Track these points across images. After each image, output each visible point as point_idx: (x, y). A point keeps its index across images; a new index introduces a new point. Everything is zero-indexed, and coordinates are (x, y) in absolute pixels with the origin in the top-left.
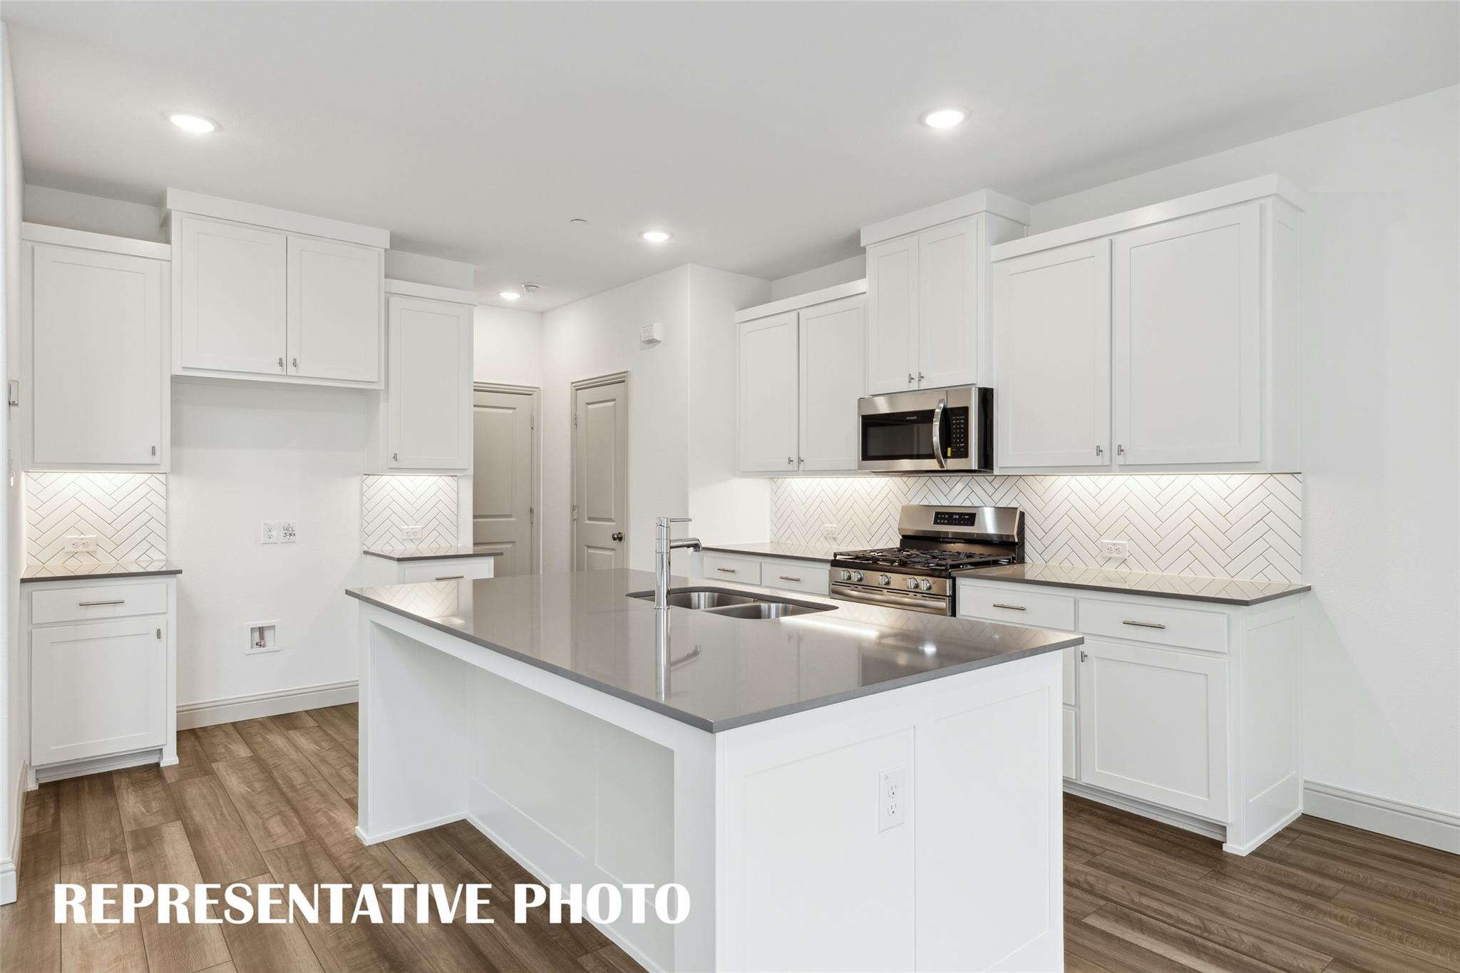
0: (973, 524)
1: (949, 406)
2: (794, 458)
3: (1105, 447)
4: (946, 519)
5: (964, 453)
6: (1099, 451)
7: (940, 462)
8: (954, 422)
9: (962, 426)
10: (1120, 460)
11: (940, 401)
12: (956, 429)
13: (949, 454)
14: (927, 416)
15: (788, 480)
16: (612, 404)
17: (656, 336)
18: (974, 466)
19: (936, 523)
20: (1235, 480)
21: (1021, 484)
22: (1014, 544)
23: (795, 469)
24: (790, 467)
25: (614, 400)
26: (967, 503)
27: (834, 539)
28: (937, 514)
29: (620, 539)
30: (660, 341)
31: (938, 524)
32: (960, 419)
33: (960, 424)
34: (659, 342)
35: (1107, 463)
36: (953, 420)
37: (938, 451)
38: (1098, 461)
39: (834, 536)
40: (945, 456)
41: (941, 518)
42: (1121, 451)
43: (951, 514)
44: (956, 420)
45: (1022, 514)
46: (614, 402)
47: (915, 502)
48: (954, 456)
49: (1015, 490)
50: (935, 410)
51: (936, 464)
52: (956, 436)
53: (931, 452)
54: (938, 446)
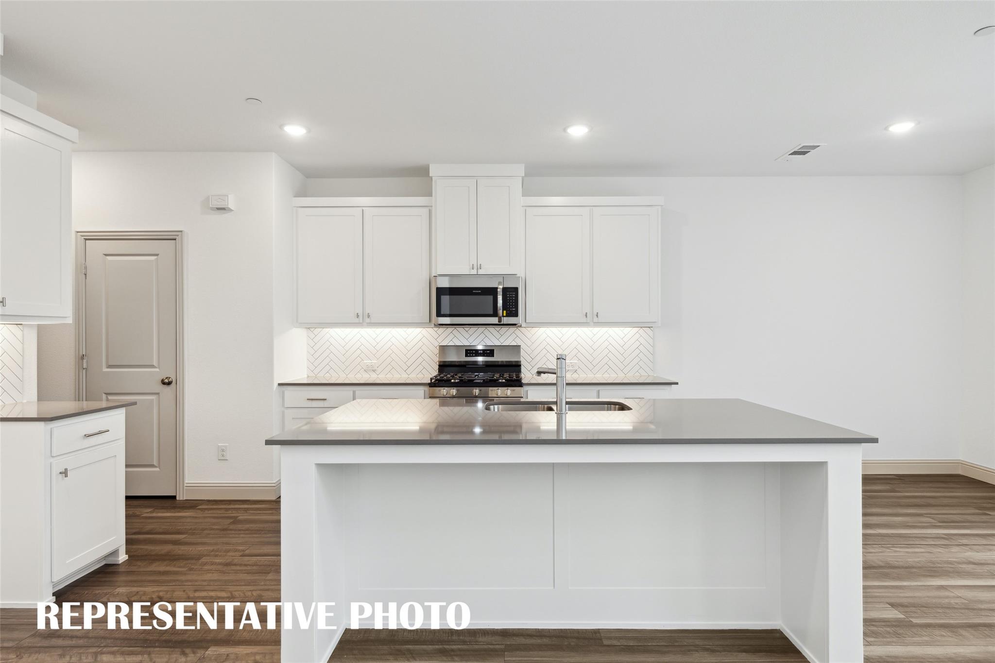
0: (493, 356)
1: (506, 286)
2: (361, 313)
3: (589, 313)
4: (474, 353)
6: (586, 315)
7: (500, 318)
8: (508, 296)
9: (514, 298)
10: (596, 320)
11: (501, 283)
12: (510, 300)
13: (505, 314)
14: (493, 291)
15: (326, 330)
17: (230, 205)
18: (520, 322)
19: (466, 356)
21: (517, 332)
22: (515, 366)
23: (361, 321)
25: (157, 255)
27: (374, 371)
28: (466, 351)
29: (169, 383)
30: (233, 211)
31: (469, 356)
32: (512, 294)
33: (513, 297)
34: (230, 210)
39: (374, 369)
41: (470, 353)
43: (478, 350)
44: (510, 294)
46: (156, 257)
48: (507, 316)
49: (514, 336)
50: (497, 288)
51: (495, 320)
52: (510, 304)
53: (492, 313)
54: (500, 309)
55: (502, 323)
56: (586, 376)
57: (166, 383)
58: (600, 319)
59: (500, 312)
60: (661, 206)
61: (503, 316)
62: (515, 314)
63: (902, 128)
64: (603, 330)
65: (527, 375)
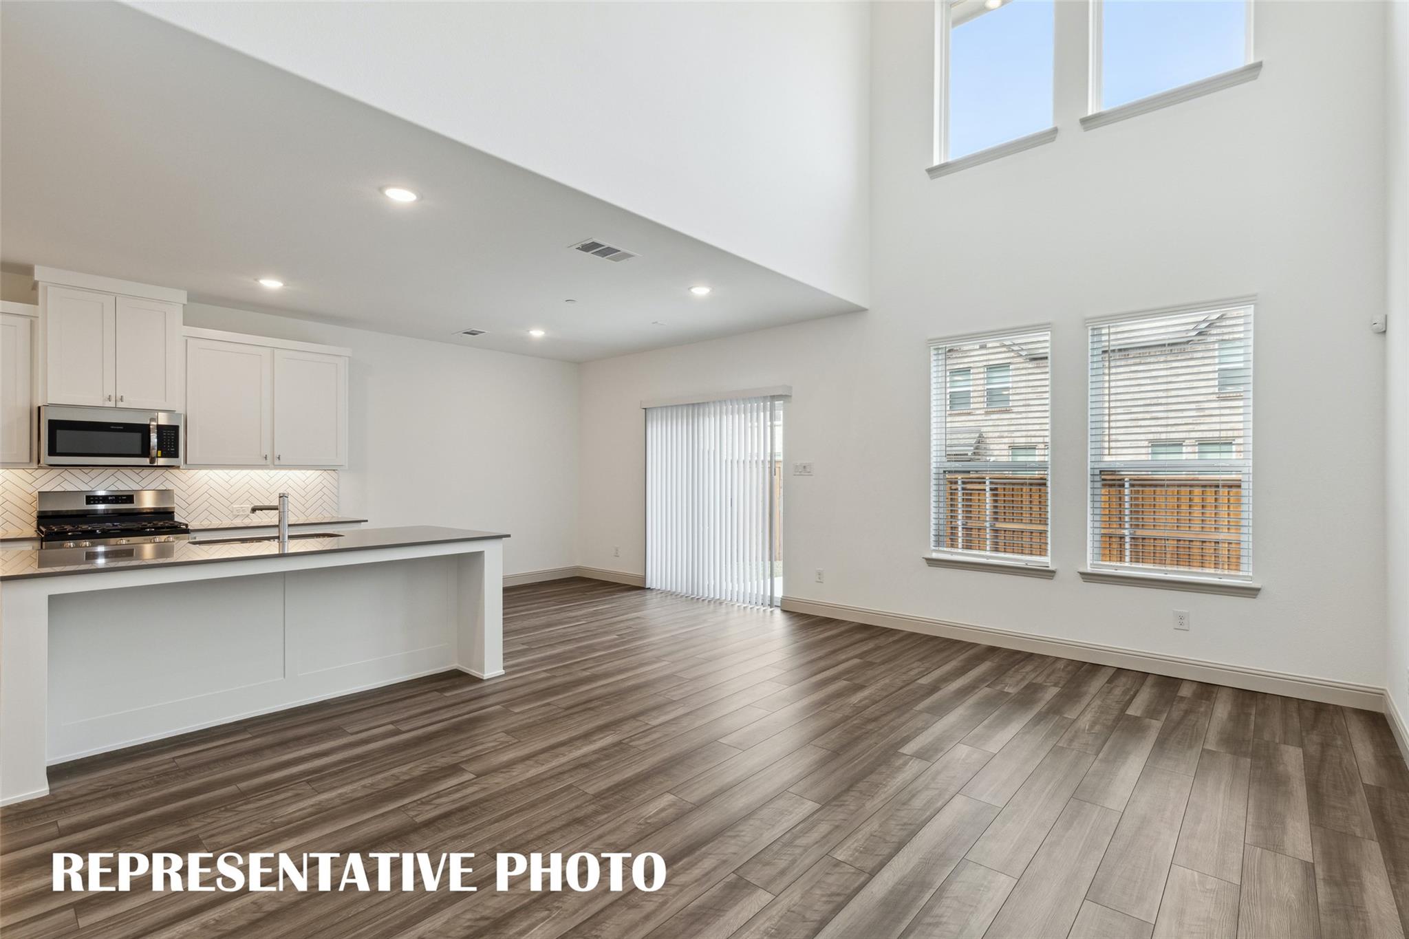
1: (161, 423)
3: (269, 455)
5: (176, 456)
6: (266, 458)
7: (153, 459)
9: (173, 437)
10: (277, 462)
11: (153, 420)
12: (167, 439)
13: (160, 455)
18: (182, 464)
19: (85, 504)
22: (167, 512)
26: (133, 488)
28: (87, 497)
31: (88, 504)
32: (170, 433)
33: (171, 436)
35: (269, 464)
38: (264, 463)
41: (94, 500)
42: (278, 458)
43: (105, 497)
44: (167, 433)
45: (171, 493)
48: (163, 456)
49: (162, 479)
50: (149, 425)
51: (146, 461)
52: (167, 443)
53: (140, 453)
54: (154, 449)
55: (156, 464)
56: (260, 520)
58: (282, 462)
59: (154, 452)
60: (349, 357)
61: (157, 457)
62: (175, 454)
63: (537, 333)
64: (283, 472)
65: (190, 521)
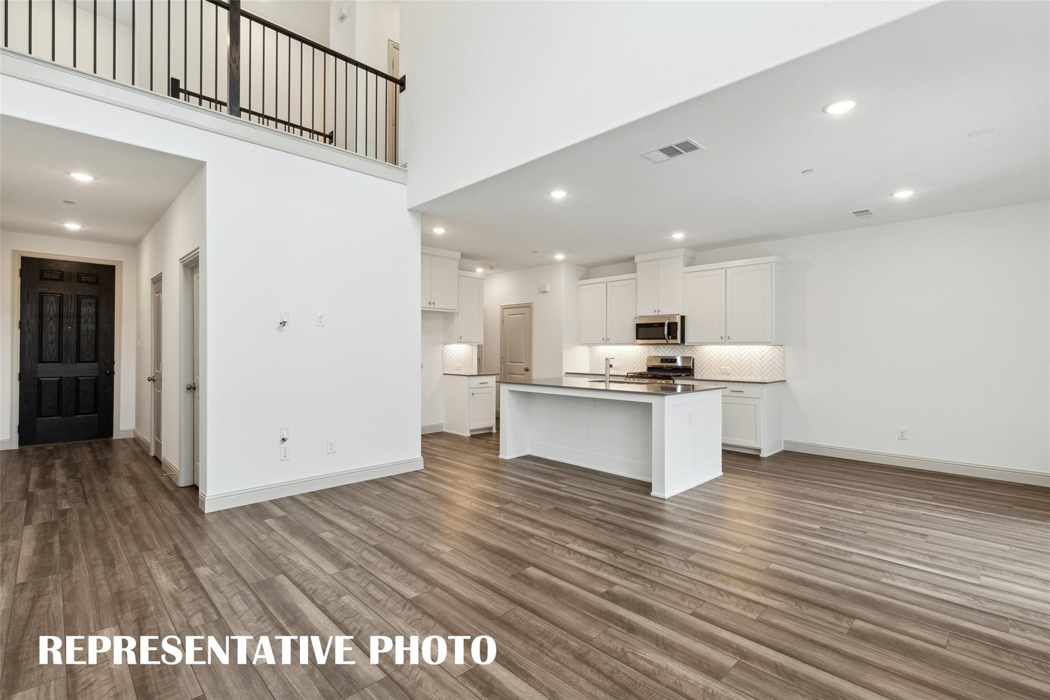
0: (674, 363)
1: (670, 321)
2: (605, 338)
3: (724, 337)
4: (665, 361)
5: (676, 338)
6: (722, 338)
7: (667, 340)
10: (729, 341)
11: (667, 320)
13: (670, 338)
14: (662, 325)
15: (597, 347)
16: (523, 315)
17: (547, 290)
18: (679, 343)
20: (764, 347)
21: (693, 348)
22: (691, 369)
24: (603, 342)
26: (673, 355)
27: (618, 369)
28: (662, 359)
32: (674, 326)
34: (548, 292)
35: (724, 341)
36: (672, 326)
37: (667, 337)
38: (721, 341)
40: (669, 339)
41: (663, 361)
42: (729, 338)
43: (667, 359)
45: (693, 359)
47: (652, 355)
48: (672, 339)
50: (665, 323)
51: (665, 341)
53: (663, 337)
54: (666, 335)
57: (527, 370)
58: (731, 340)
60: (775, 262)
65: (697, 375)
